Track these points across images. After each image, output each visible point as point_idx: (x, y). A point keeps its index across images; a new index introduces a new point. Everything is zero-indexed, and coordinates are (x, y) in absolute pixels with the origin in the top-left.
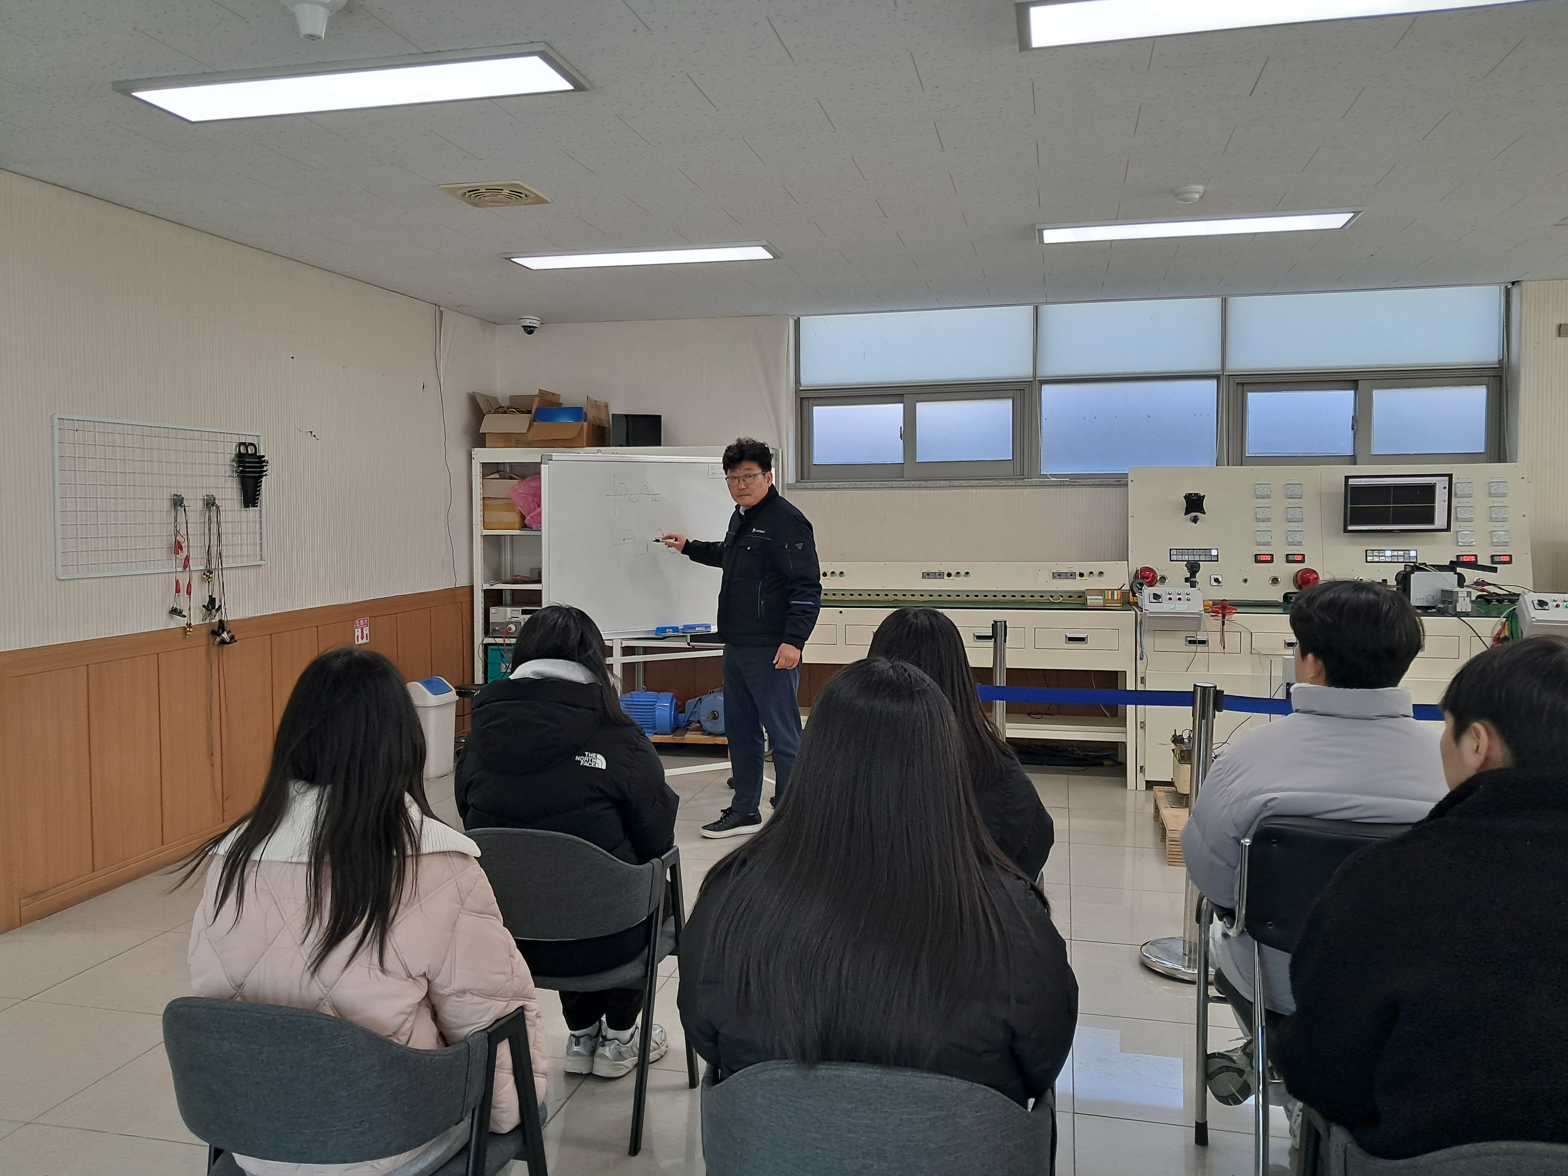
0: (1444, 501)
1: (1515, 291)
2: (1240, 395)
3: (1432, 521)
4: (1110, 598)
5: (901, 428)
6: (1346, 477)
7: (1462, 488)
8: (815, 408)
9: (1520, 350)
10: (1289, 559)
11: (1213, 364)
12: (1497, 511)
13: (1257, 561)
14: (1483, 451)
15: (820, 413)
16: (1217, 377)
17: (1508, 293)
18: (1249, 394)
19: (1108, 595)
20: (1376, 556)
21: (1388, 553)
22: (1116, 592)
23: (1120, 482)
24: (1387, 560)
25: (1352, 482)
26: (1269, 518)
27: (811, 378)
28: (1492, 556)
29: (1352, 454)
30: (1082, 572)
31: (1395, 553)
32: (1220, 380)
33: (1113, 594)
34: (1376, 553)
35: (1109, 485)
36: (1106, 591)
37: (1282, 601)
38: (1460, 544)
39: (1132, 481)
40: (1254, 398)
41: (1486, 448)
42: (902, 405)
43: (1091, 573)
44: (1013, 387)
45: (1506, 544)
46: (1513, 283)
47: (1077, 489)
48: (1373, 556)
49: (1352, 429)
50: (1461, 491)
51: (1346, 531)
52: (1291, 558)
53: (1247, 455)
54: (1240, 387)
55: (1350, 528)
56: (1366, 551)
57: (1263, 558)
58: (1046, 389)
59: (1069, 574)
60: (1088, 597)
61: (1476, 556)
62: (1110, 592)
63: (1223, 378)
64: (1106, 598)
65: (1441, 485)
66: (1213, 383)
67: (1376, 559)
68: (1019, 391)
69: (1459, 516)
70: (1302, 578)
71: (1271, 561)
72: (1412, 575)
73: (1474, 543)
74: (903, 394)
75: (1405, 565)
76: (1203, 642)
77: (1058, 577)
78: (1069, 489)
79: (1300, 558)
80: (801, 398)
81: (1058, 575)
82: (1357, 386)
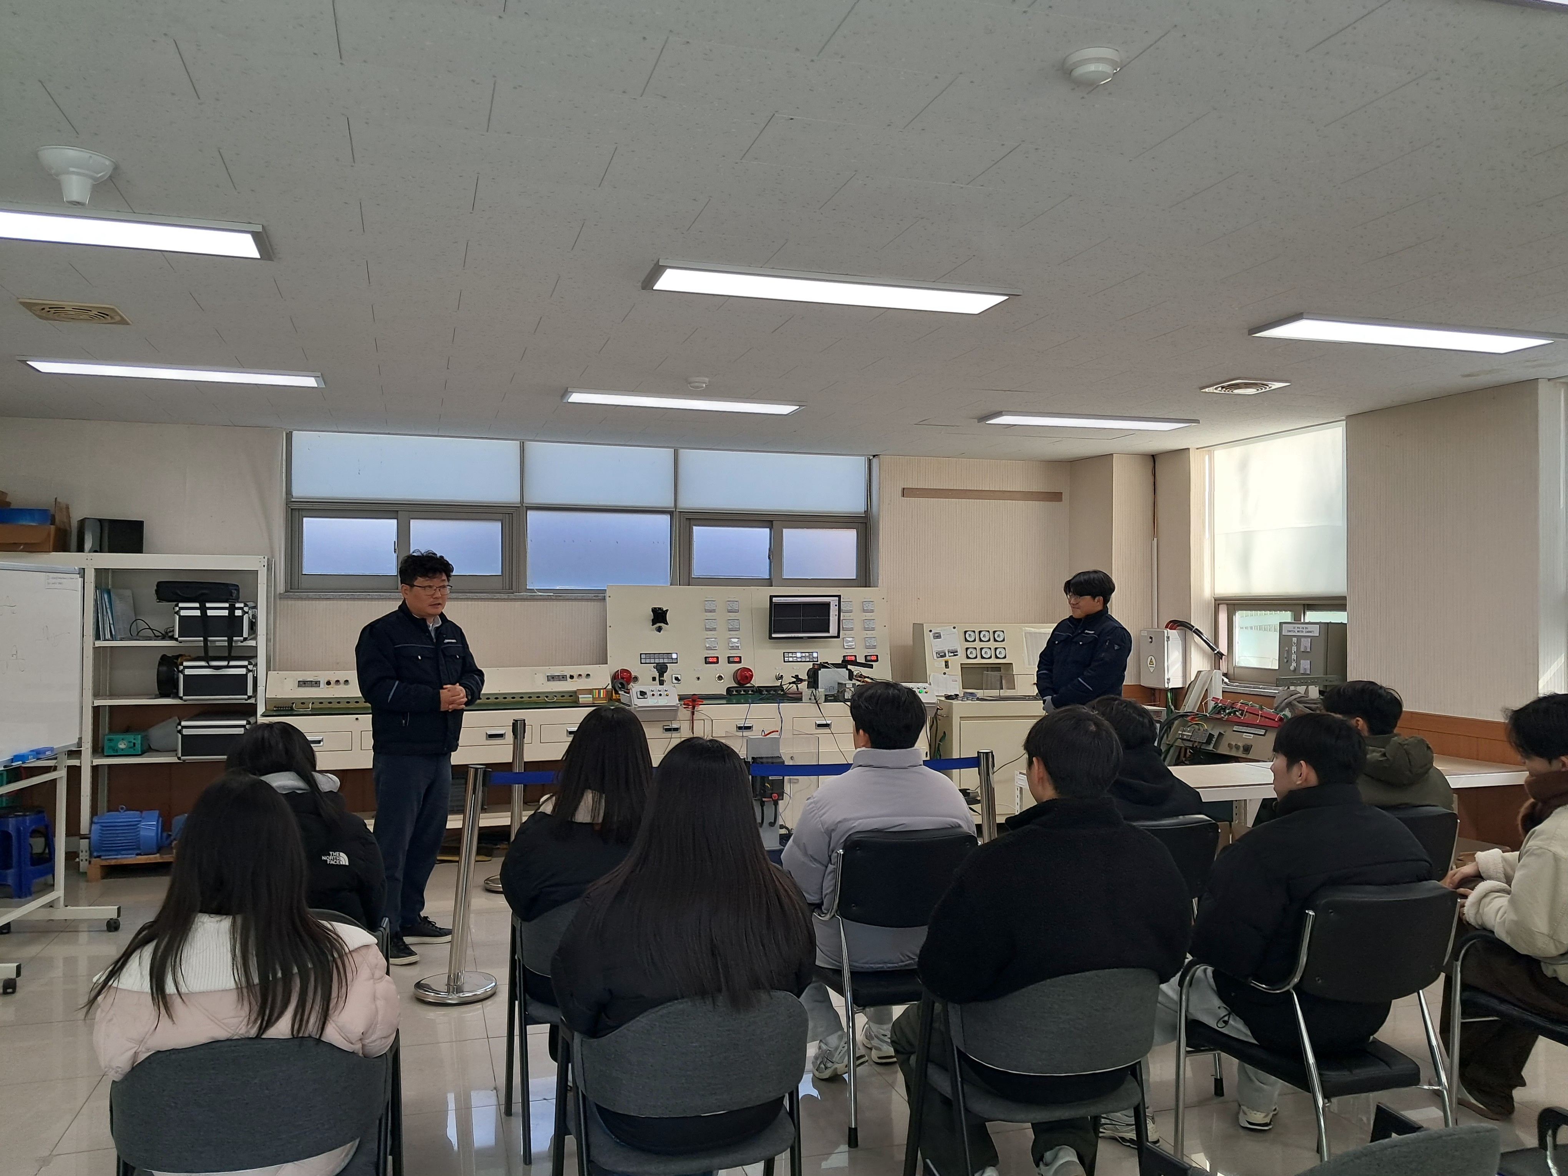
0: (836, 615)
1: (875, 462)
2: (688, 528)
3: (828, 631)
4: (597, 696)
5: (395, 542)
6: (771, 596)
7: (845, 605)
8: (305, 519)
9: (879, 505)
10: (730, 660)
11: (667, 502)
12: (868, 623)
13: (706, 663)
14: (855, 578)
15: (310, 524)
16: (671, 513)
17: (870, 460)
18: (695, 528)
19: (596, 693)
20: (791, 657)
21: (799, 655)
22: (602, 691)
23: (599, 596)
24: (799, 660)
25: (775, 600)
26: (715, 628)
27: (302, 490)
28: (866, 656)
29: (768, 578)
30: (572, 674)
31: (804, 655)
32: (673, 515)
33: (599, 693)
34: (790, 655)
35: (587, 600)
36: (594, 691)
37: (725, 694)
38: (846, 647)
39: (610, 597)
40: (698, 531)
41: (857, 576)
42: (395, 521)
43: (580, 675)
44: (504, 511)
45: (874, 647)
46: (874, 456)
47: (561, 603)
48: (788, 657)
49: (769, 558)
50: (845, 607)
51: (771, 638)
52: (731, 659)
53: (693, 576)
54: (688, 522)
55: (774, 636)
56: (784, 653)
57: (711, 660)
58: (531, 514)
59: (561, 677)
60: (580, 696)
61: (855, 656)
62: (597, 691)
63: (676, 515)
64: (594, 697)
65: (834, 602)
66: (667, 518)
67: (791, 659)
68: (507, 515)
69: (844, 627)
70: (741, 675)
71: (717, 662)
72: (819, 672)
73: (854, 647)
74: (397, 511)
75: (813, 664)
76: (676, 730)
77: (552, 679)
78: (555, 603)
79: (737, 660)
80: (292, 509)
81: (552, 678)
82: (772, 525)
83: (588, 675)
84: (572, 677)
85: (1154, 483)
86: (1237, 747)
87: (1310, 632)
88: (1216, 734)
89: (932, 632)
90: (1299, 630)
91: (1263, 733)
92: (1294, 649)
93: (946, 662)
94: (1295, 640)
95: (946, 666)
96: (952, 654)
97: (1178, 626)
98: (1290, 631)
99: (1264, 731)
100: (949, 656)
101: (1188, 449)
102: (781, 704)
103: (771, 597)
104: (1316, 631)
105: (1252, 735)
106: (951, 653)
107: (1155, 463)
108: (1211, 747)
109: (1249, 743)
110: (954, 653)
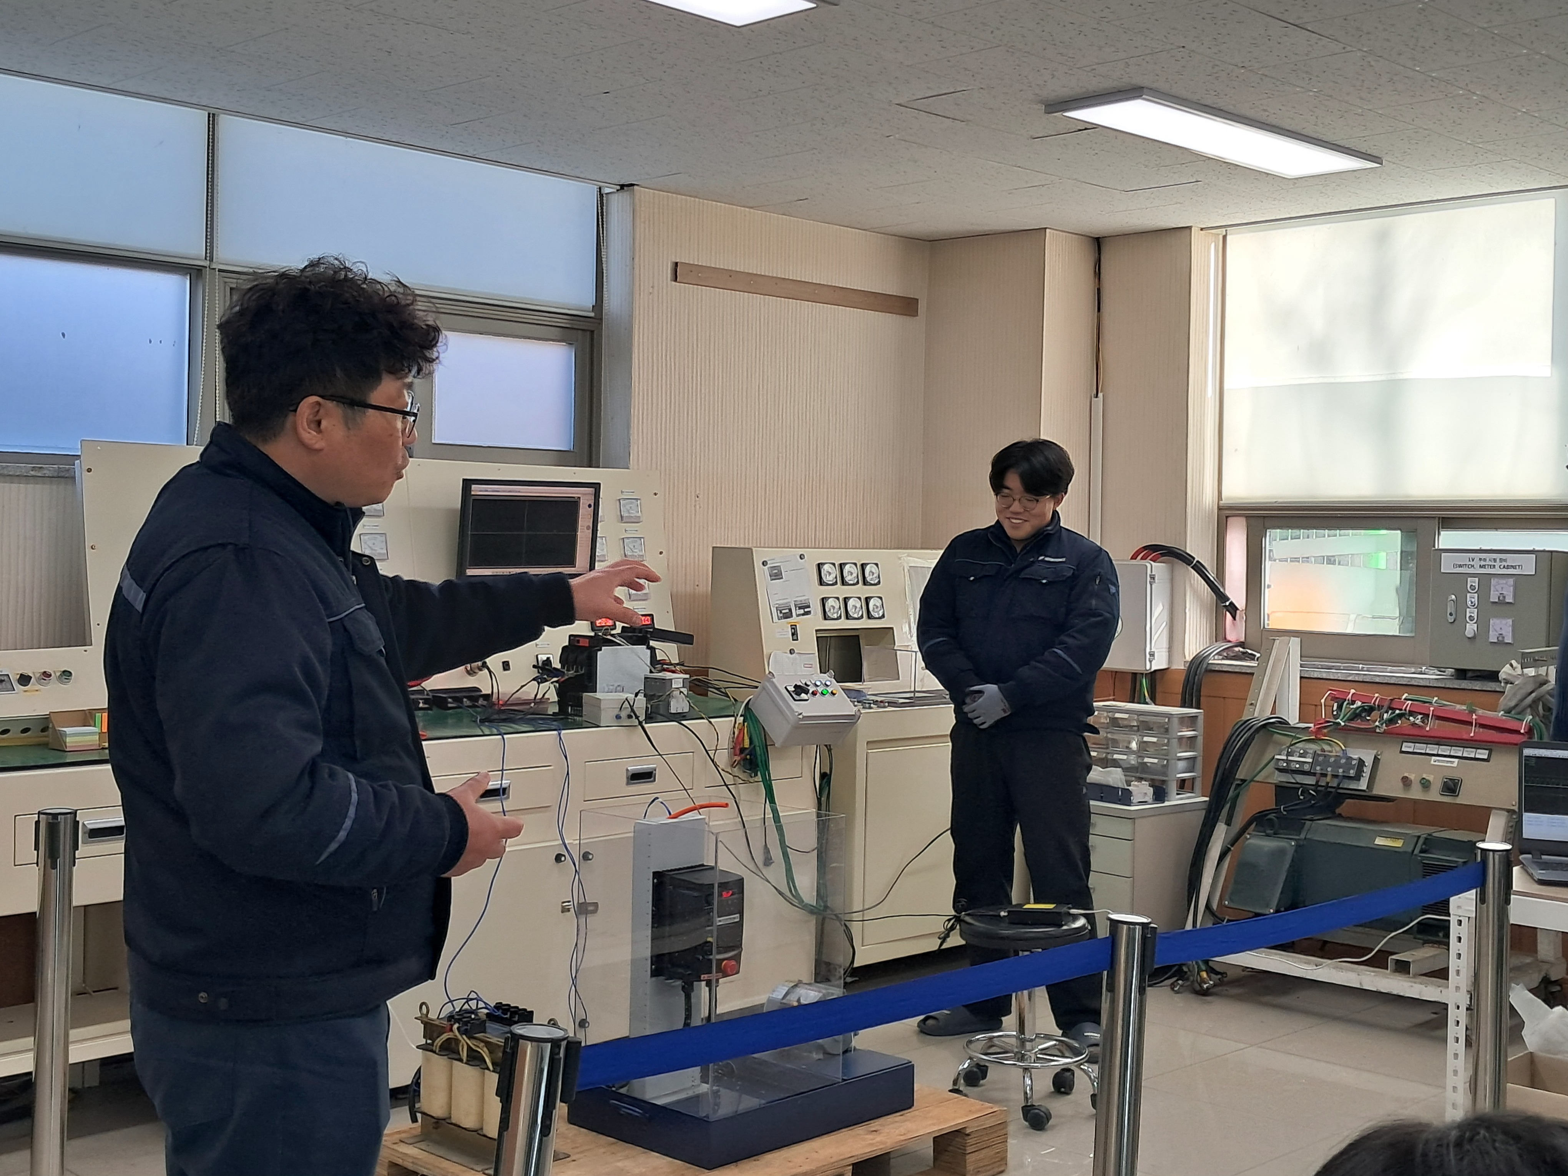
0: (588, 528)
3: (572, 561)
6: (466, 480)
12: (631, 546)
17: (603, 199)
25: (476, 490)
30: (24, 673)
45: (646, 597)
55: (470, 571)
72: (599, 653)
83: (67, 674)
84: (24, 680)
85: (1099, 290)
86: (1425, 785)
87: (1514, 567)
88: (1369, 761)
89: (768, 566)
90: (1483, 563)
91: (1486, 757)
92: (1472, 598)
93: (794, 628)
94: (1473, 582)
95: (793, 634)
96: (802, 611)
97: (1163, 555)
98: (1460, 566)
99: (1487, 752)
100: (798, 615)
101: (1190, 228)
102: (563, 732)
103: (467, 484)
104: (1528, 566)
105: (1456, 760)
106: (800, 608)
107: (1099, 254)
108: (1363, 785)
109: (1455, 775)
110: (805, 608)
